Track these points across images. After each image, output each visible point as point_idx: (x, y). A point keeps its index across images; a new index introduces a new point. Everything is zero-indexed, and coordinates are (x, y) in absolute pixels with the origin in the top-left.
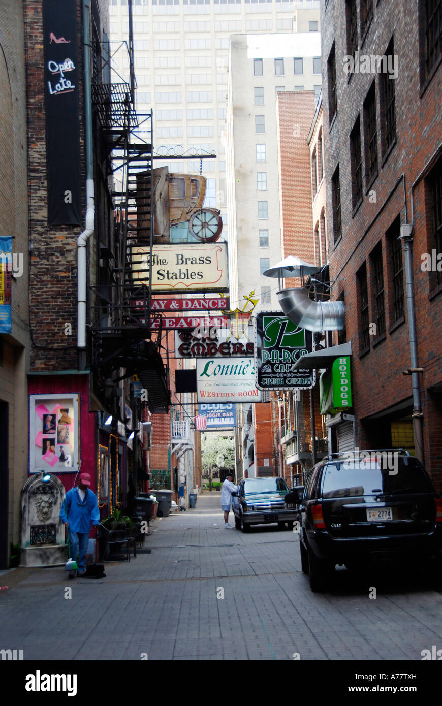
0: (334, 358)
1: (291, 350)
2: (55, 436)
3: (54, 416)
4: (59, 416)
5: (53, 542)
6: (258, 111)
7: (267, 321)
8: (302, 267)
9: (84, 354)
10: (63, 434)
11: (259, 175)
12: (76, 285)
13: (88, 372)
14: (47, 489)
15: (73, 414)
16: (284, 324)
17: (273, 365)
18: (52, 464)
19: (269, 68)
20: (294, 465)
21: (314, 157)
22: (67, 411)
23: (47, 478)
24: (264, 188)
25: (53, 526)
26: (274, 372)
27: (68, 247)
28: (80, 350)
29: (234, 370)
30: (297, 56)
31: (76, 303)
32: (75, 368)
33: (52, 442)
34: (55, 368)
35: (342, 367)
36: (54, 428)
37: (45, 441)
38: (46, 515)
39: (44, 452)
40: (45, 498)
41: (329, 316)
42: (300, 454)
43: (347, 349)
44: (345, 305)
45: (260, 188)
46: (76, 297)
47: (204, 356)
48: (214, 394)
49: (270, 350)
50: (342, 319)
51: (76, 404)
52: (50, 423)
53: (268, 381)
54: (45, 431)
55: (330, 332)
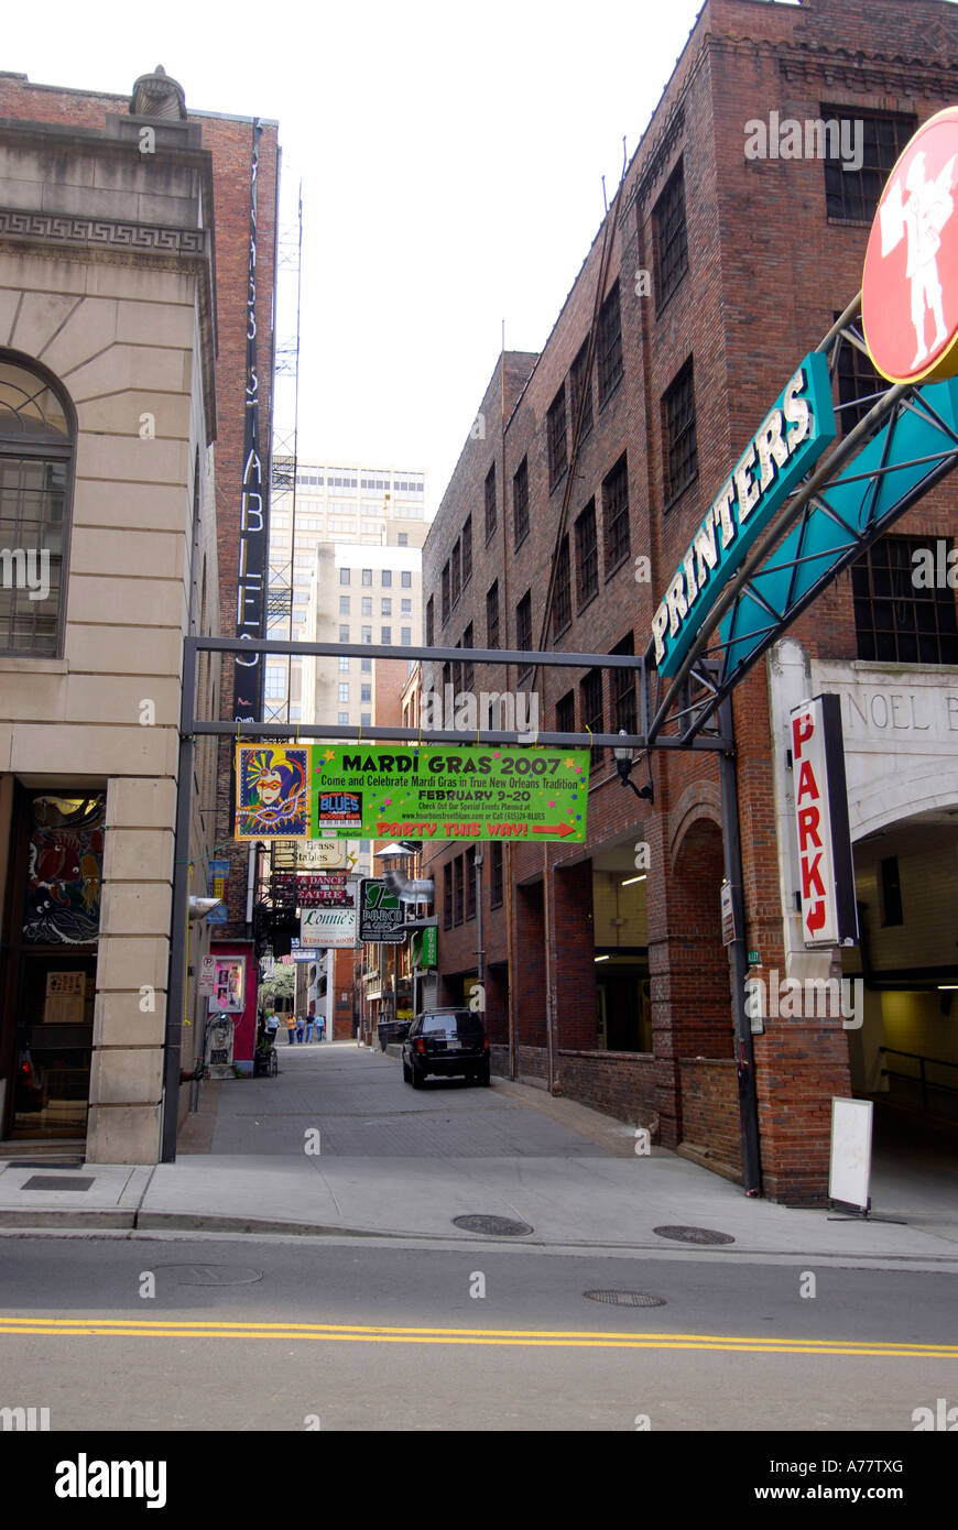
0: (425, 927)
1: (388, 911)
2: (227, 986)
3: (227, 972)
4: (231, 971)
5: (225, 1062)
6: (342, 620)
7: (369, 886)
8: (402, 854)
9: (251, 927)
10: (233, 985)
11: (341, 686)
12: (247, 877)
13: (253, 941)
14: (223, 1024)
15: (241, 970)
16: (383, 889)
17: (372, 923)
18: (225, 1006)
19: (356, 578)
20: (374, 1001)
21: (406, 712)
22: (236, 968)
23: (223, 1016)
24: (346, 699)
25: (225, 1051)
26: (372, 929)
27: (242, 849)
28: (248, 924)
29: (333, 920)
30: (386, 569)
31: (247, 890)
32: (242, 937)
33: (225, 990)
34: (229, 937)
35: (430, 934)
36: (226, 980)
37: (220, 990)
38: (222, 1043)
39: (219, 997)
40: (221, 1031)
41: (421, 892)
42: (383, 992)
43: (434, 920)
44: (434, 883)
45: (341, 700)
46: (247, 886)
47: (308, 906)
48: (315, 941)
49: (370, 910)
50: (431, 894)
51: (244, 963)
52: (224, 977)
53: (367, 936)
54: (220, 983)
55: (420, 904)
